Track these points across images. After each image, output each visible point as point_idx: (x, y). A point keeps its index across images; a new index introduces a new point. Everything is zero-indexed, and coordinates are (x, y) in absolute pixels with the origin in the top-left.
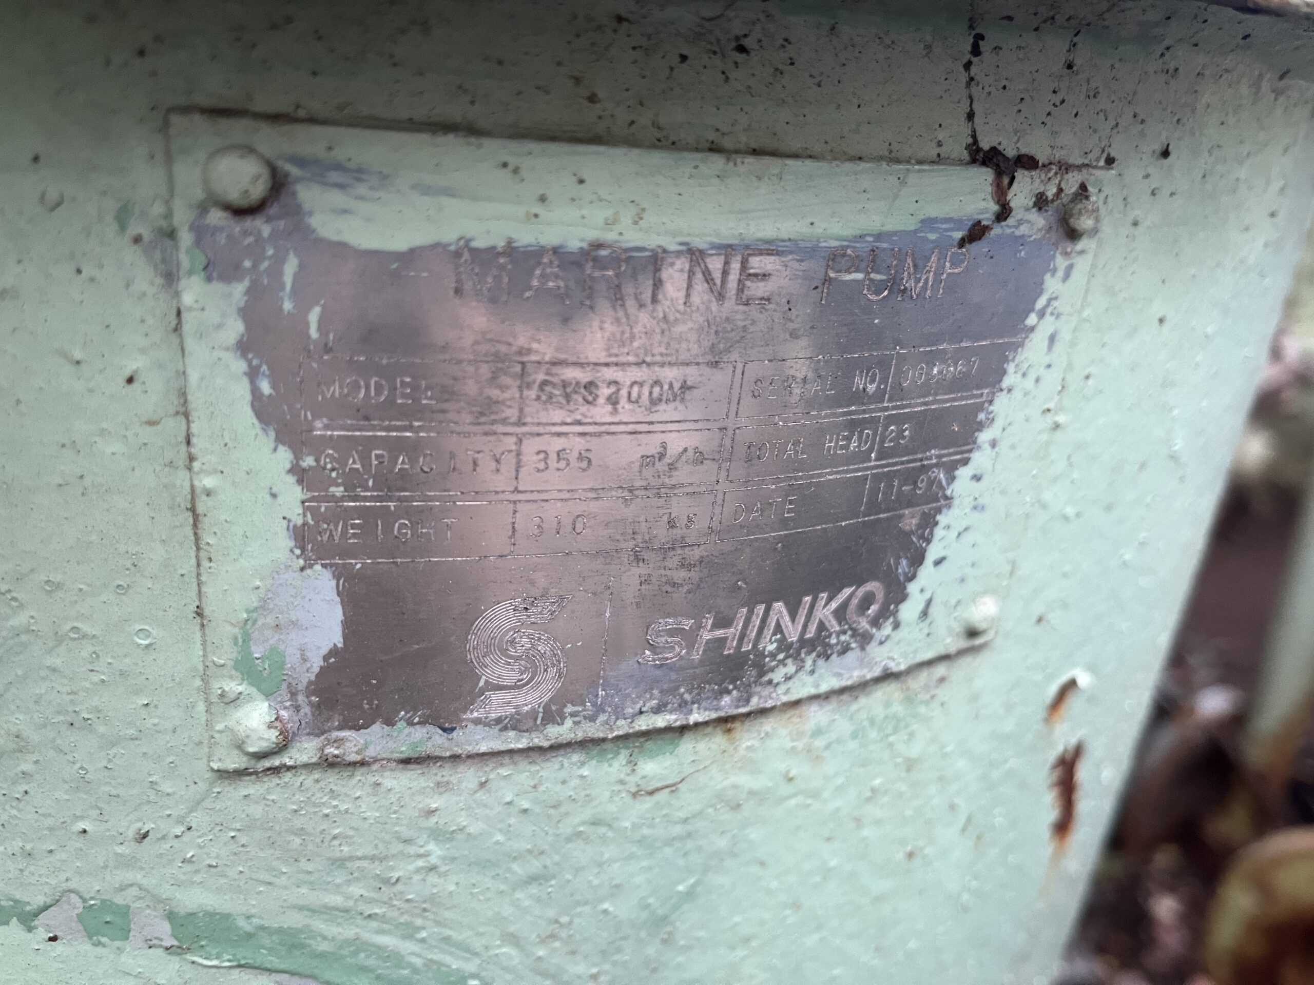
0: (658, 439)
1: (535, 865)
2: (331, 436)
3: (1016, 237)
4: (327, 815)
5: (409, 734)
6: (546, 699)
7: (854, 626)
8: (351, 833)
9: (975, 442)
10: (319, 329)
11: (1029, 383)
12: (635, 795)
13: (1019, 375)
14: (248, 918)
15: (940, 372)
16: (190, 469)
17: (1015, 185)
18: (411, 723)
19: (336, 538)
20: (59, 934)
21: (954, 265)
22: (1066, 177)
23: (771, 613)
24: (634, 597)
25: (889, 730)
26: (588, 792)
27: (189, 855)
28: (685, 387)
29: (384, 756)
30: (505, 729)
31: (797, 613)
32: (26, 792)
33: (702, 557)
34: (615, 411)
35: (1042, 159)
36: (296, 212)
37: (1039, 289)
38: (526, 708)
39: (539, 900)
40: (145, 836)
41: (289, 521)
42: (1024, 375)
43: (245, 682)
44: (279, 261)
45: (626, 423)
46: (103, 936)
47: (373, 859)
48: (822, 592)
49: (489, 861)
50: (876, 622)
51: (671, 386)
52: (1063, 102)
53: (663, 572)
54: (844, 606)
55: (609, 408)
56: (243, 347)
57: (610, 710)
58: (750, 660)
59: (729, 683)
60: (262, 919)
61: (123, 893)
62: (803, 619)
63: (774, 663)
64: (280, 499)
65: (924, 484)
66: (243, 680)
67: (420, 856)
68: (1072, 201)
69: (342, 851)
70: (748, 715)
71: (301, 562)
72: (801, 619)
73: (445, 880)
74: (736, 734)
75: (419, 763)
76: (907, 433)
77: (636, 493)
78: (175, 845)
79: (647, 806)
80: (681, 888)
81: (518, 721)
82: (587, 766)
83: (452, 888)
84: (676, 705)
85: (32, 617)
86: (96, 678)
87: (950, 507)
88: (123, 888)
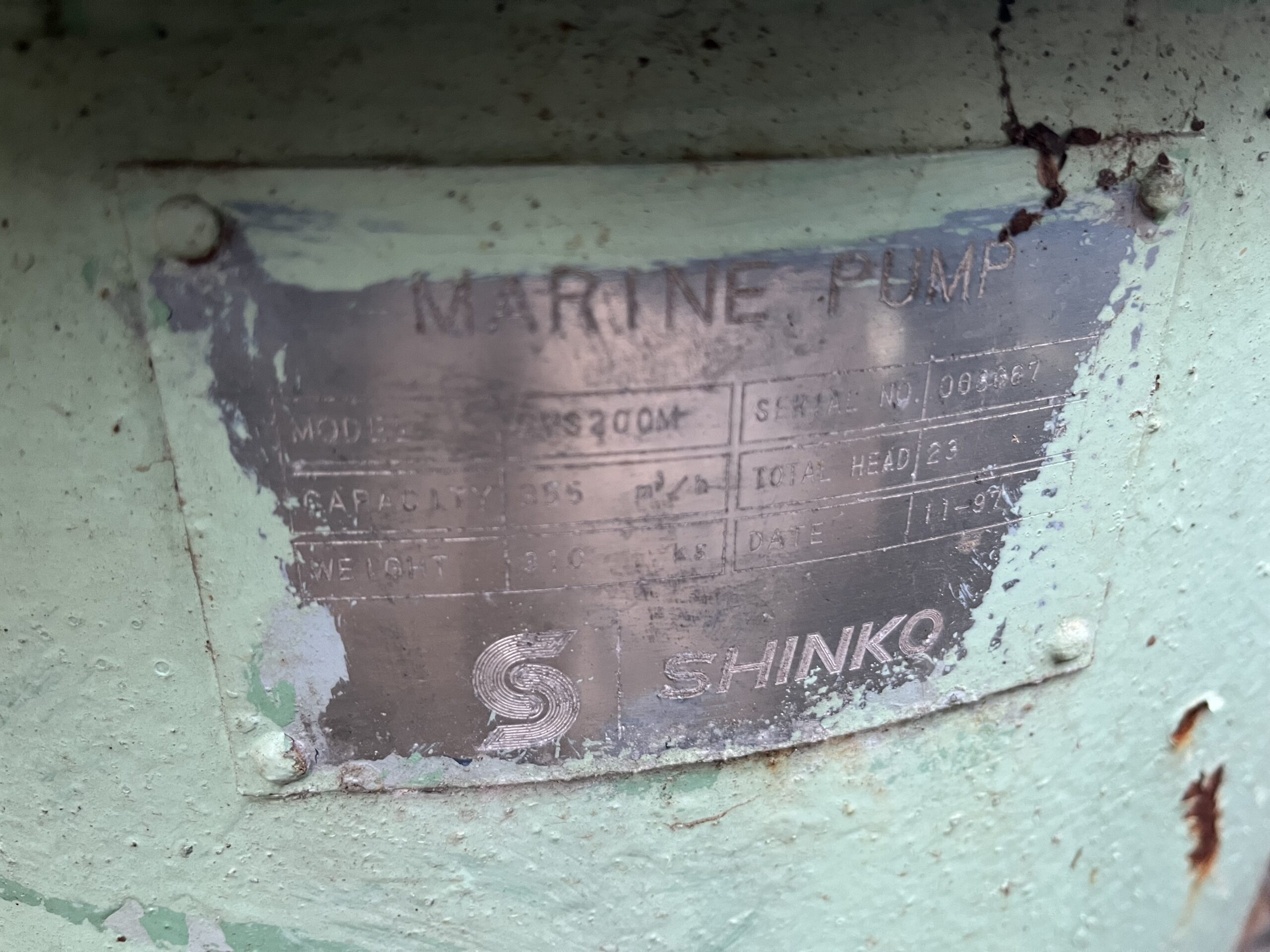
0: (653, 468)
1: (573, 893)
2: (311, 478)
3: (1076, 222)
4: (356, 839)
5: (425, 765)
6: (562, 733)
7: (910, 656)
8: (381, 857)
9: (1043, 454)
10: (286, 372)
11: (1110, 384)
12: (672, 828)
13: (1095, 377)
14: (294, 931)
15: (990, 381)
16: (181, 511)
17: (1069, 164)
18: (426, 755)
19: (328, 576)
20: (127, 936)
21: (994, 261)
22: (1138, 149)
23: (807, 645)
24: (646, 631)
25: (966, 763)
26: (621, 824)
27: (230, 872)
28: (677, 414)
29: (403, 785)
30: (522, 762)
31: (838, 644)
32: (79, 808)
33: (718, 589)
34: (601, 442)
35: (1103, 130)
36: (248, 259)
37: (1114, 280)
38: (541, 742)
39: (580, 927)
40: (189, 851)
41: (281, 560)
42: (1102, 376)
43: (260, 713)
44: (238, 308)
45: (616, 454)
46: (165, 939)
47: (406, 881)
48: (867, 622)
49: (525, 888)
50: (936, 651)
51: (661, 413)
52: (1126, 63)
53: (675, 605)
54: (895, 636)
55: (594, 439)
56: (217, 393)
57: (632, 744)
58: (787, 693)
59: (765, 718)
60: (307, 932)
61: (178, 902)
62: (846, 650)
63: (815, 697)
64: (270, 539)
65: (983, 503)
66: (257, 711)
67: (452, 881)
68: (1149, 175)
69: (375, 873)
70: (793, 748)
71: (298, 600)
72: (842, 649)
73: (481, 905)
74: (780, 768)
75: (440, 792)
76: (954, 449)
77: (636, 525)
78: (218, 861)
79: (689, 838)
80: (734, 920)
81: (536, 755)
82: (616, 798)
83: (489, 912)
84: (706, 740)
85: (62, 650)
86: (125, 706)
87: (1018, 526)
88: (176, 898)
